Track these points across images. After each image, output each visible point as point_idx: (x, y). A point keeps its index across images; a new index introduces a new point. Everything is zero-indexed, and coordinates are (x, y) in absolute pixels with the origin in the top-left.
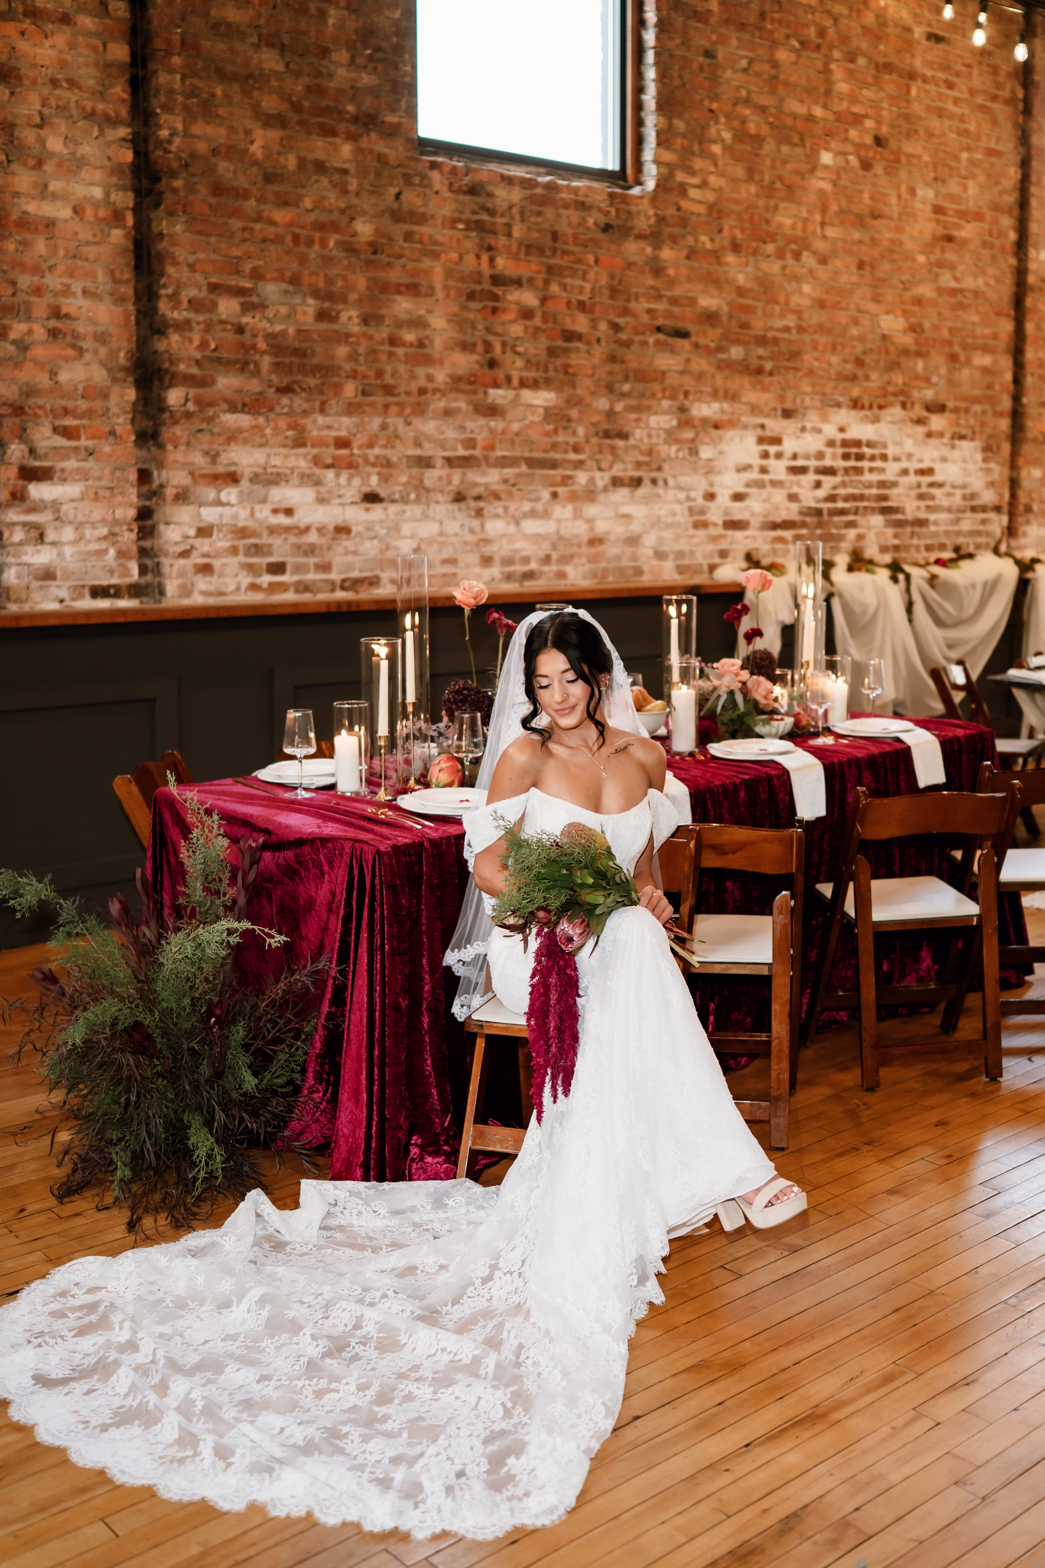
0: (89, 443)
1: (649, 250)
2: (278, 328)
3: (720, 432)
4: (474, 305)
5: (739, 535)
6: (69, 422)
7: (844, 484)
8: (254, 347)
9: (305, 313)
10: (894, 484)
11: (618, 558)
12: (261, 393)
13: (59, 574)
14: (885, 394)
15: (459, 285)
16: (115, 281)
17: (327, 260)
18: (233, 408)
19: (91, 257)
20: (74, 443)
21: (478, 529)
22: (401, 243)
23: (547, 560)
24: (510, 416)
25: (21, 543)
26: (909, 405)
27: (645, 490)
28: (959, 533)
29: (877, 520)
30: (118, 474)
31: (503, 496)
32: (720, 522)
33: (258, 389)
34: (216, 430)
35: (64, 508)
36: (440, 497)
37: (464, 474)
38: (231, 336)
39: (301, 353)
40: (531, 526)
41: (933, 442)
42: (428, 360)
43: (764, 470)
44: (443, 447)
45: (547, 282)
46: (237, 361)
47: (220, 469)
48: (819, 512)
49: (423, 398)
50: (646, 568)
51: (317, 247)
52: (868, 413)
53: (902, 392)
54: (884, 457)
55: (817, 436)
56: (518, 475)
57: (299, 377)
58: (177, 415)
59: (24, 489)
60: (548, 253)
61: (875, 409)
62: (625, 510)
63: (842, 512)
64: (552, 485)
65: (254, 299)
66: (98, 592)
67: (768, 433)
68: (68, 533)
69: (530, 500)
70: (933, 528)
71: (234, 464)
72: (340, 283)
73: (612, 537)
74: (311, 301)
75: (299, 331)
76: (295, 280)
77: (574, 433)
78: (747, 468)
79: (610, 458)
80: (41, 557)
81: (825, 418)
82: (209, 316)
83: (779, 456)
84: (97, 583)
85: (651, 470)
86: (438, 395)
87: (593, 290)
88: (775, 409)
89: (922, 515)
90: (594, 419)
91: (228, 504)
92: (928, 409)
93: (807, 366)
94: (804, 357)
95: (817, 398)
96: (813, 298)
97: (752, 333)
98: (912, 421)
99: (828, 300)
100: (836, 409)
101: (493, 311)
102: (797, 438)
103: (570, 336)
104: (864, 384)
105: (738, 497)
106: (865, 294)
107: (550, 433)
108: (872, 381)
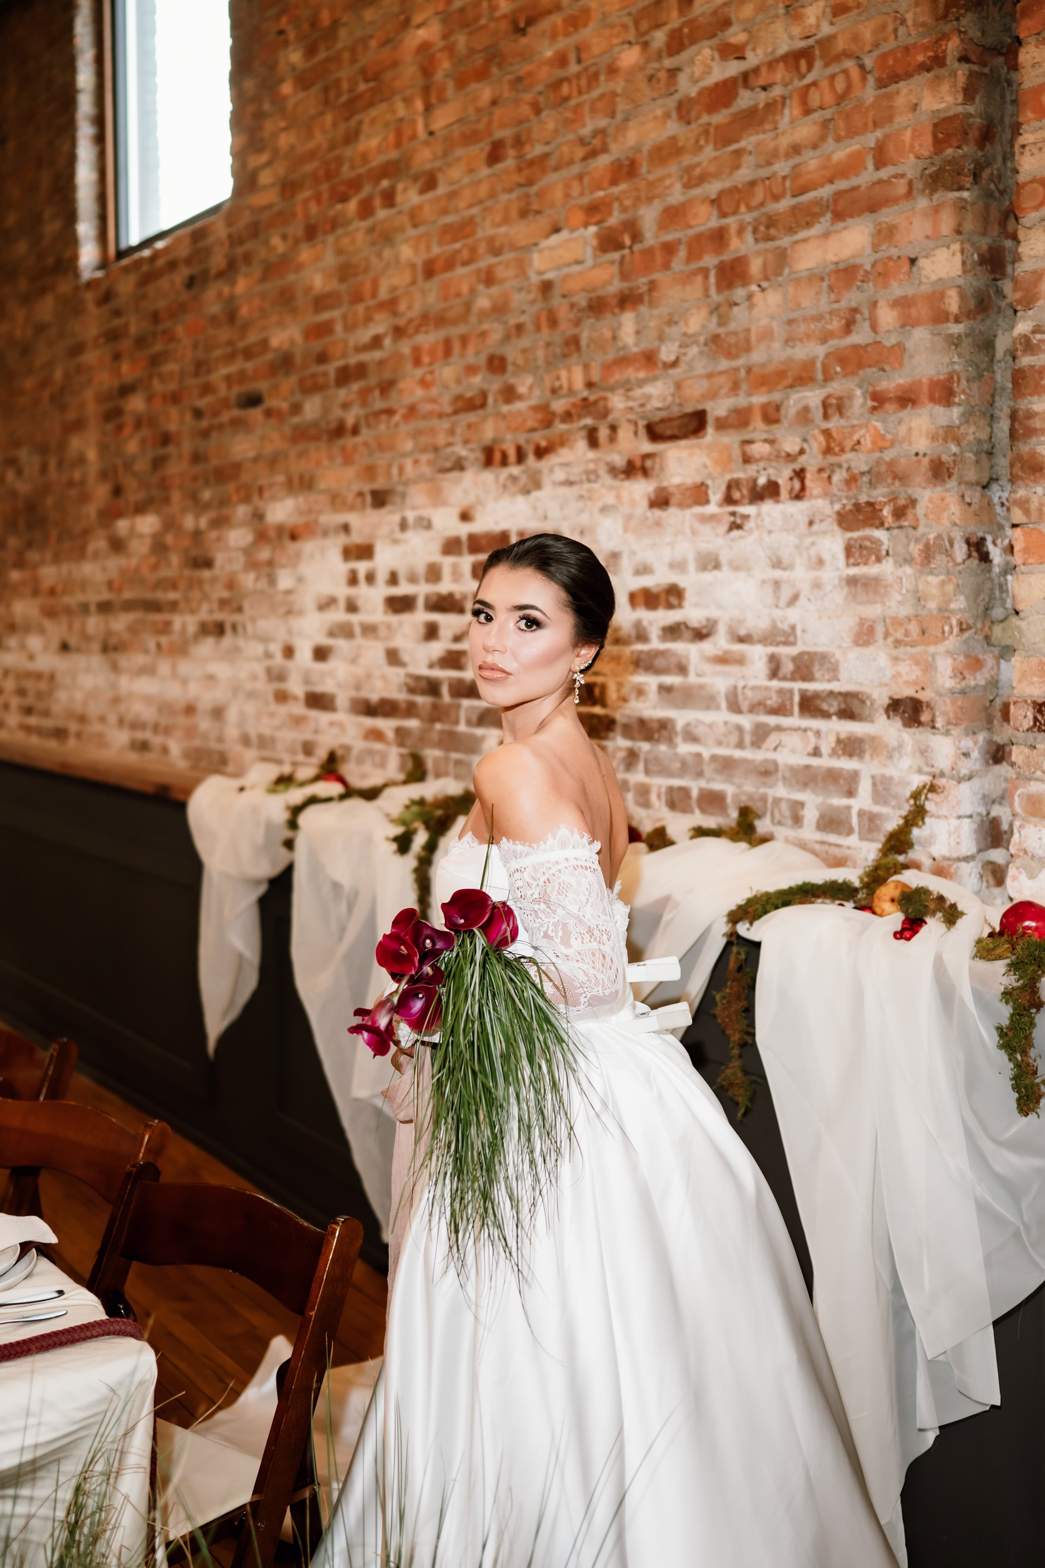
1: (226, 290)
3: (297, 544)
4: (109, 427)
5: (324, 717)
11: (208, 736)
14: (548, 419)
15: (102, 407)
21: (114, 686)
23: (156, 728)
24: (129, 546)
26: (603, 433)
27: (227, 639)
28: (766, 772)
32: (301, 695)
37: (108, 621)
41: (673, 515)
42: (86, 498)
43: (352, 608)
44: (95, 592)
45: (152, 378)
48: (432, 688)
49: (85, 540)
50: (231, 755)
52: (515, 470)
53: (586, 406)
55: (427, 534)
56: (137, 621)
60: (151, 340)
61: (531, 459)
62: (212, 668)
64: (157, 634)
67: (355, 539)
69: (144, 652)
70: (685, 748)
73: (202, 706)
77: (171, 564)
78: (330, 603)
79: (199, 595)
81: (437, 498)
83: (371, 579)
85: (232, 611)
86: (92, 534)
87: (181, 371)
88: (360, 494)
89: (652, 709)
90: (185, 544)
92: (654, 433)
93: (407, 400)
94: (402, 385)
95: (424, 458)
96: (413, 266)
97: (331, 368)
98: (613, 471)
99: (437, 257)
100: (455, 474)
101: (119, 428)
102: (395, 541)
103: (166, 439)
104: (505, 408)
105: (321, 654)
106: (507, 209)
107: (155, 568)
108: (520, 398)
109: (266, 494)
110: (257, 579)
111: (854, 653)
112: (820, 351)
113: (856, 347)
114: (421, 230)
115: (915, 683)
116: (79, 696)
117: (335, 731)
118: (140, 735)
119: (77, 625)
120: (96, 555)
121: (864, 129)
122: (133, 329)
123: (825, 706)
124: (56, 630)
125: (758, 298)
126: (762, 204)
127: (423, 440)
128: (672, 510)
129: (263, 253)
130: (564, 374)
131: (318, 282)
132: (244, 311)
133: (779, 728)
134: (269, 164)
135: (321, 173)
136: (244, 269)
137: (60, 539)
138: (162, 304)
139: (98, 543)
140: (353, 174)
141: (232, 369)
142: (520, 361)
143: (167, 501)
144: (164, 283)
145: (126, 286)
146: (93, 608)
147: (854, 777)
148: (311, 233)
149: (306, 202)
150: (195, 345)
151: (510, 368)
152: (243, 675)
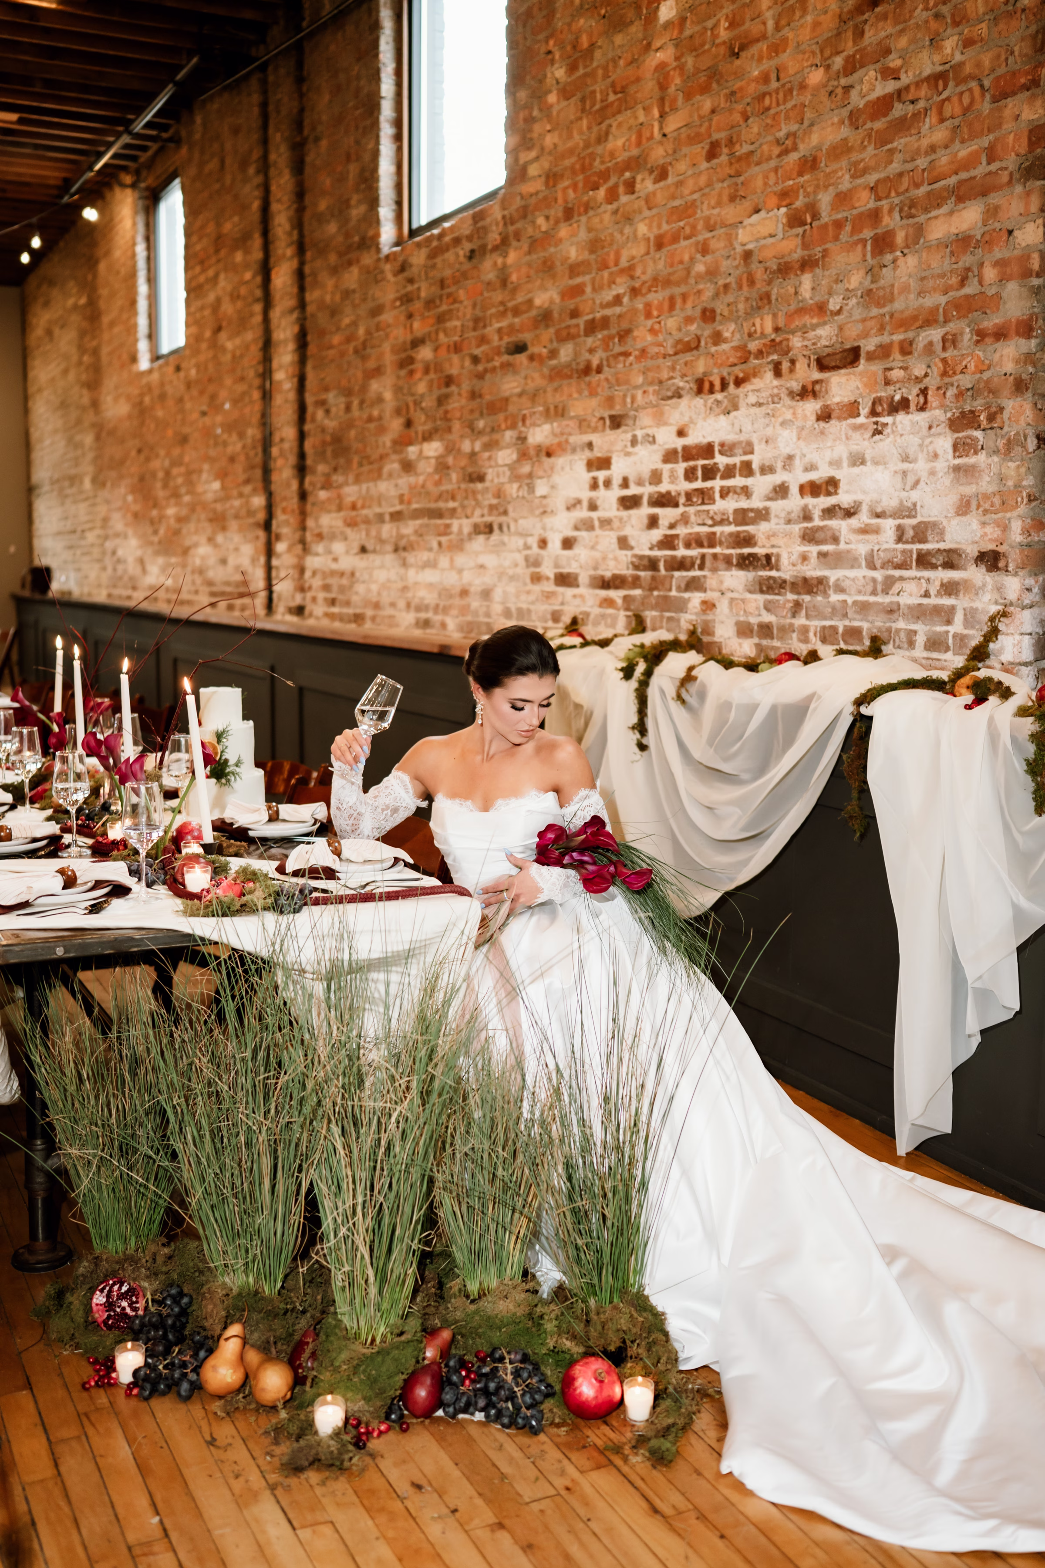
0: (288, 517)
3: (552, 460)
4: (403, 372)
5: (568, 593)
6: (284, 504)
7: (685, 519)
10: (762, 515)
11: (478, 614)
14: (745, 356)
15: (397, 357)
16: (294, 412)
20: (285, 517)
23: (436, 611)
24: (418, 470)
25: (275, 578)
26: (785, 365)
27: (495, 537)
28: (892, 611)
30: (294, 535)
31: (415, 546)
32: (552, 576)
34: (317, 503)
36: (388, 549)
37: (397, 527)
41: (834, 426)
42: (383, 428)
43: (593, 507)
44: (388, 504)
45: (438, 332)
46: (322, 453)
47: (318, 530)
48: (652, 564)
49: (380, 463)
52: (719, 396)
53: (774, 345)
54: (747, 469)
55: (650, 449)
56: (421, 526)
60: (438, 303)
62: (482, 560)
63: (682, 565)
64: (440, 535)
65: (327, 406)
66: (290, 610)
67: (596, 454)
69: (426, 550)
70: (835, 598)
71: (321, 526)
73: (472, 589)
74: (343, 399)
75: (340, 423)
76: (339, 386)
77: (451, 480)
78: (576, 504)
79: (473, 503)
81: (660, 420)
83: (609, 483)
84: (289, 604)
85: (500, 514)
86: (386, 458)
87: (463, 327)
88: (602, 419)
89: (812, 571)
90: (464, 462)
91: (320, 555)
92: (822, 365)
93: (639, 345)
94: (636, 333)
95: (651, 389)
96: (648, 239)
97: (581, 321)
98: (791, 394)
99: (666, 232)
100: (674, 400)
101: (411, 373)
102: (628, 454)
103: (449, 381)
104: (713, 349)
105: (568, 543)
106: (720, 195)
107: (438, 483)
108: (725, 341)
109: (528, 422)
110: (520, 488)
111: (955, 522)
112: (943, 300)
113: (967, 297)
114: (654, 211)
115: (996, 540)
116: (374, 587)
117: (578, 601)
118: (423, 615)
119: (373, 533)
120: (390, 475)
121: (981, 134)
122: (423, 294)
123: (934, 561)
124: (356, 537)
125: (901, 262)
126: (907, 190)
127: (650, 375)
128: (833, 422)
129: (530, 230)
130: (758, 322)
131: (574, 254)
132: (514, 278)
133: (902, 579)
134: (537, 158)
135: (578, 167)
136: (514, 243)
137: (361, 465)
138: (448, 273)
139: (392, 466)
140: (603, 167)
141: (504, 324)
142: (726, 313)
143: (449, 430)
144: (450, 256)
145: (419, 259)
146: (387, 517)
147: (953, 608)
148: (569, 214)
149: (565, 189)
150: (474, 305)
151: (718, 318)
152: (507, 563)
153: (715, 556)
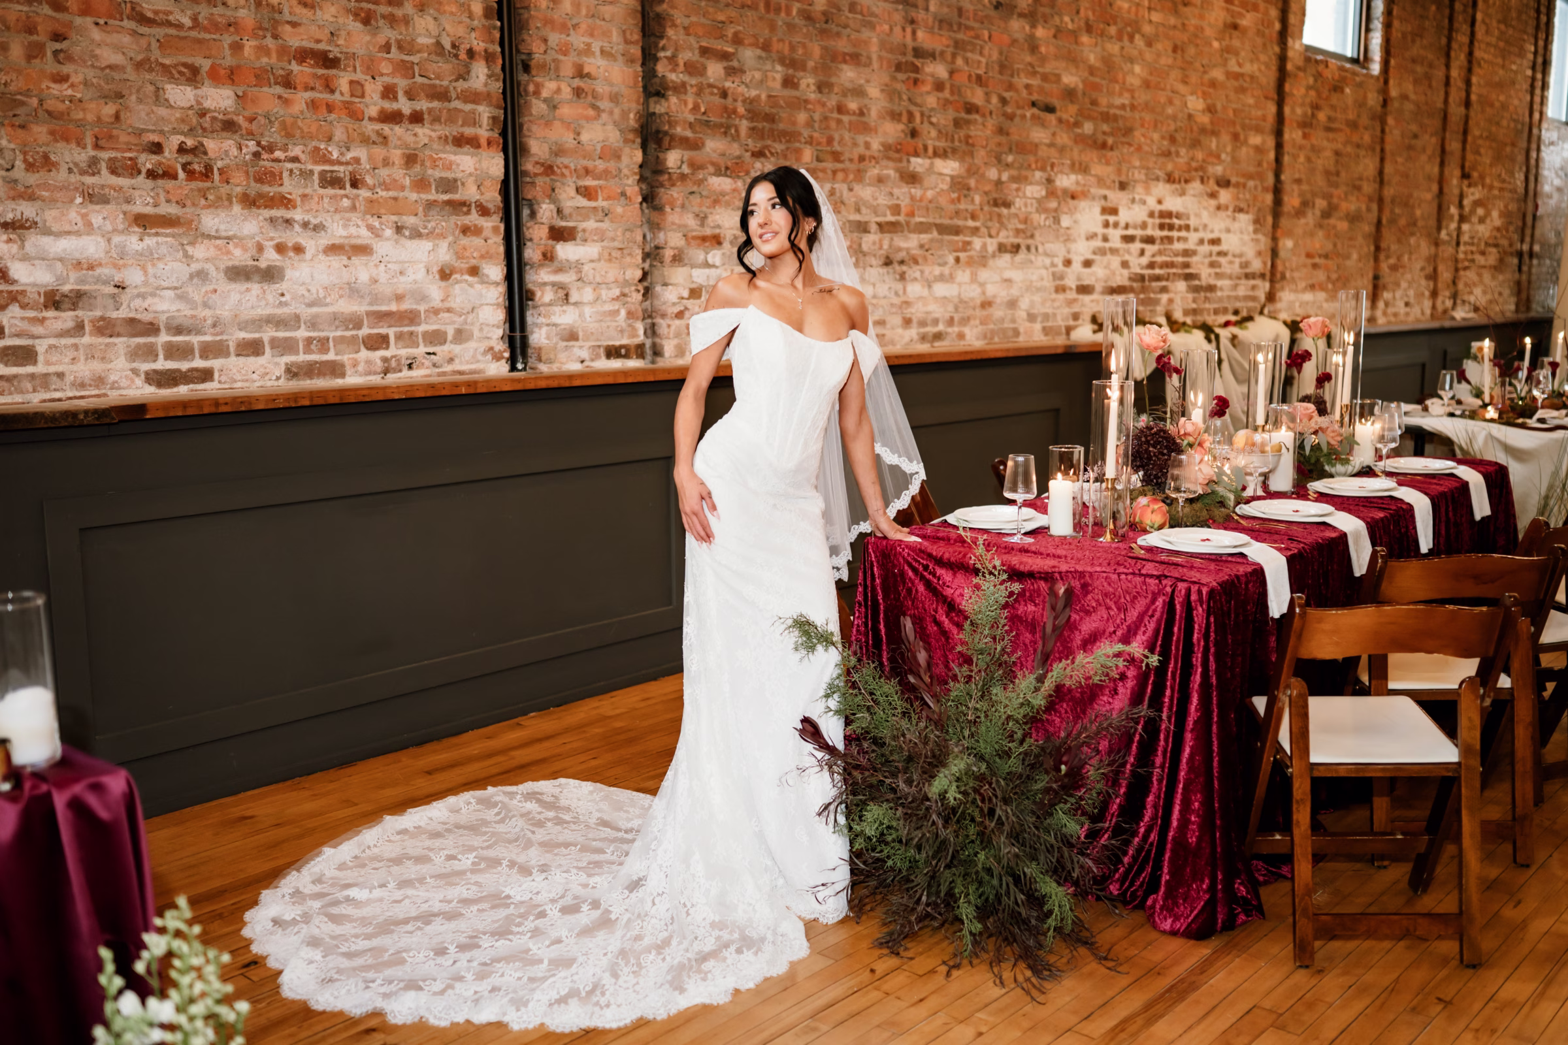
0: (605, 204)
1: (1027, 28)
2: (754, 93)
3: (1075, 202)
4: (901, 76)
5: (1086, 298)
6: (589, 182)
7: (1160, 253)
8: (735, 111)
9: (774, 79)
10: (1194, 253)
11: (1002, 320)
12: (739, 157)
13: (581, 334)
14: (1189, 169)
15: (890, 56)
16: (627, 42)
17: (791, 27)
18: (718, 173)
19: (607, 17)
20: (593, 204)
21: (901, 292)
22: (847, 13)
23: (951, 322)
24: (926, 183)
25: (550, 305)
26: (1206, 179)
27: (1022, 256)
28: (1237, 298)
29: (1181, 286)
30: (628, 234)
31: (920, 261)
32: (1074, 287)
33: (738, 153)
34: (704, 193)
35: (586, 268)
36: (874, 262)
37: (892, 239)
38: (717, 100)
39: (771, 118)
40: (941, 289)
41: (1222, 214)
42: (866, 128)
43: (1105, 239)
44: (876, 213)
45: (954, 56)
46: (721, 125)
47: (708, 232)
48: (1142, 278)
49: (862, 166)
50: (1022, 330)
51: (783, 14)
52: (1177, 186)
53: (1202, 168)
54: (1187, 228)
55: (1143, 207)
56: (932, 240)
57: (769, 142)
58: (675, 177)
59: (553, 247)
60: (955, 27)
61: (1183, 183)
62: (1008, 274)
63: (1158, 278)
64: (956, 251)
65: (735, 64)
66: (613, 352)
67: (1109, 205)
68: (588, 294)
69: (940, 265)
70: (1219, 294)
71: (719, 226)
72: (800, 51)
73: (998, 301)
74: (779, 68)
75: (769, 96)
76: (766, 47)
77: (973, 201)
78: (1094, 236)
79: (997, 225)
80: (566, 317)
81: (1148, 190)
82: (700, 79)
83: (1116, 225)
84: (611, 343)
85: (1027, 238)
86: (873, 162)
87: (987, 64)
88: (1114, 182)
89: (1212, 282)
90: (987, 188)
91: (714, 266)
92: (1219, 183)
93: (1137, 142)
94: (1135, 133)
95: (1142, 171)
96: (1142, 78)
97: (1098, 110)
100: (1156, 183)
102: (1129, 208)
103: (970, 108)
104: (1176, 159)
105: (1087, 264)
109: (1055, 169)
110: (1046, 219)
127: (1143, 162)
129: (1057, 21)
131: (1092, 59)
132: (1042, 49)
136: (1042, 22)
138: (968, 6)
141: (1030, 81)
142: (1182, 142)
148: (1089, 29)
150: (998, 52)
151: (1178, 143)
152: (1034, 278)
153: (1174, 274)
